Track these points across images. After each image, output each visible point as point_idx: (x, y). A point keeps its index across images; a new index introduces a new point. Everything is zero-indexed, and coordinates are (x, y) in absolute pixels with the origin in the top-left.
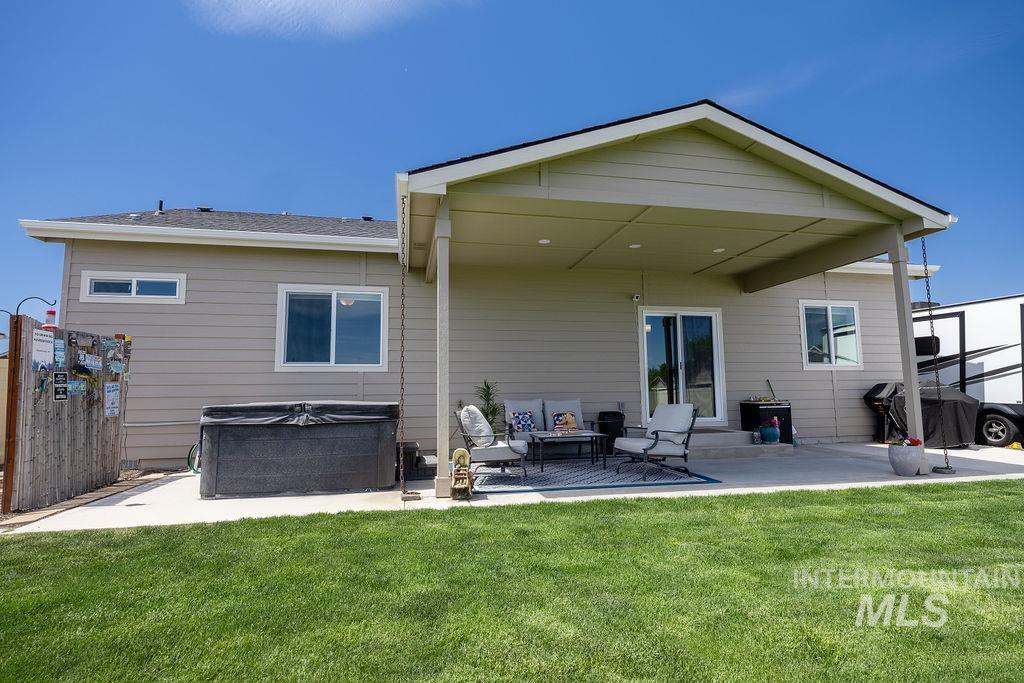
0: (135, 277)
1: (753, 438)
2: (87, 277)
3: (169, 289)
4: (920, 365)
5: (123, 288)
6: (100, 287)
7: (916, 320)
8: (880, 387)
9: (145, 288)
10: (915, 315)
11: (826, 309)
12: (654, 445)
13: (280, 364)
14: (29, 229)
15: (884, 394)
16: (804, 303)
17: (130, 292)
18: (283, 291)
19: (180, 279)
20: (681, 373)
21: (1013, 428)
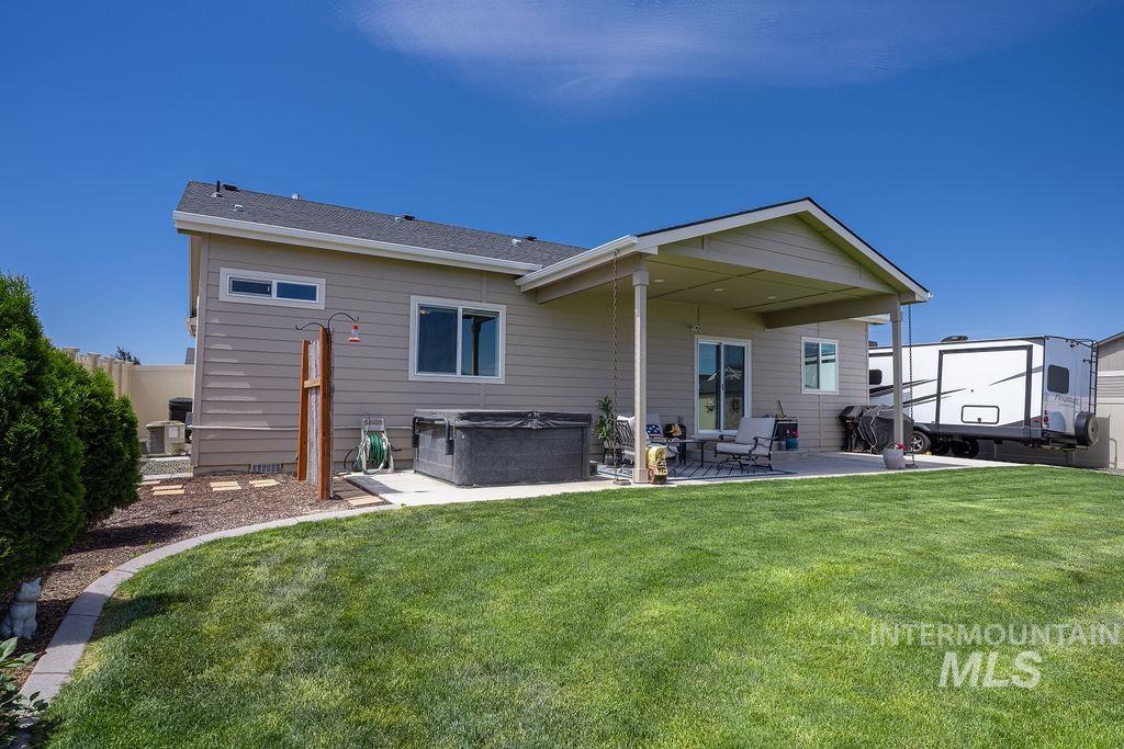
0: (275, 279)
1: (780, 446)
2: (226, 275)
3: (309, 293)
4: (872, 391)
5: (263, 289)
6: (239, 286)
7: (871, 355)
8: (850, 409)
9: (286, 291)
10: (871, 352)
11: (818, 345)
12: (755, 448)
13: (414, 374)
14: (179, 221)
15: (854, 414)
16: (805, 339)
17: (270, 293)
18: (416, 302)
19: (320, 284)
20: (722, 392)
21: (928, 441)
